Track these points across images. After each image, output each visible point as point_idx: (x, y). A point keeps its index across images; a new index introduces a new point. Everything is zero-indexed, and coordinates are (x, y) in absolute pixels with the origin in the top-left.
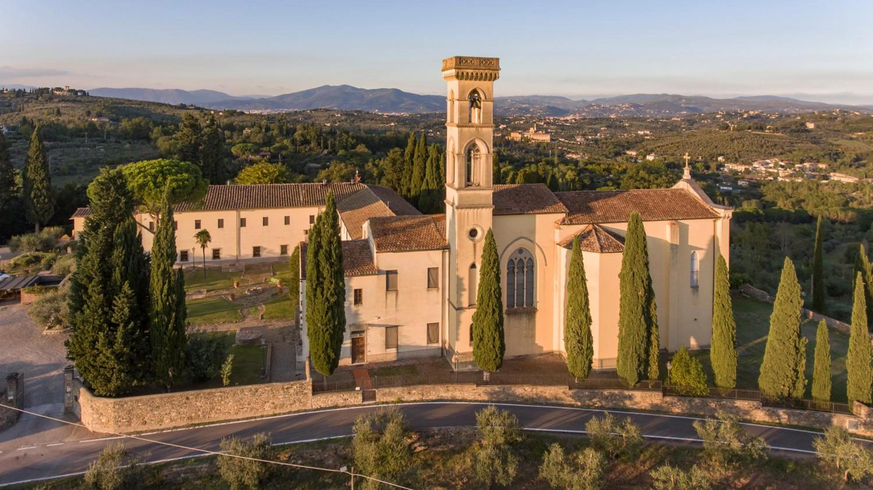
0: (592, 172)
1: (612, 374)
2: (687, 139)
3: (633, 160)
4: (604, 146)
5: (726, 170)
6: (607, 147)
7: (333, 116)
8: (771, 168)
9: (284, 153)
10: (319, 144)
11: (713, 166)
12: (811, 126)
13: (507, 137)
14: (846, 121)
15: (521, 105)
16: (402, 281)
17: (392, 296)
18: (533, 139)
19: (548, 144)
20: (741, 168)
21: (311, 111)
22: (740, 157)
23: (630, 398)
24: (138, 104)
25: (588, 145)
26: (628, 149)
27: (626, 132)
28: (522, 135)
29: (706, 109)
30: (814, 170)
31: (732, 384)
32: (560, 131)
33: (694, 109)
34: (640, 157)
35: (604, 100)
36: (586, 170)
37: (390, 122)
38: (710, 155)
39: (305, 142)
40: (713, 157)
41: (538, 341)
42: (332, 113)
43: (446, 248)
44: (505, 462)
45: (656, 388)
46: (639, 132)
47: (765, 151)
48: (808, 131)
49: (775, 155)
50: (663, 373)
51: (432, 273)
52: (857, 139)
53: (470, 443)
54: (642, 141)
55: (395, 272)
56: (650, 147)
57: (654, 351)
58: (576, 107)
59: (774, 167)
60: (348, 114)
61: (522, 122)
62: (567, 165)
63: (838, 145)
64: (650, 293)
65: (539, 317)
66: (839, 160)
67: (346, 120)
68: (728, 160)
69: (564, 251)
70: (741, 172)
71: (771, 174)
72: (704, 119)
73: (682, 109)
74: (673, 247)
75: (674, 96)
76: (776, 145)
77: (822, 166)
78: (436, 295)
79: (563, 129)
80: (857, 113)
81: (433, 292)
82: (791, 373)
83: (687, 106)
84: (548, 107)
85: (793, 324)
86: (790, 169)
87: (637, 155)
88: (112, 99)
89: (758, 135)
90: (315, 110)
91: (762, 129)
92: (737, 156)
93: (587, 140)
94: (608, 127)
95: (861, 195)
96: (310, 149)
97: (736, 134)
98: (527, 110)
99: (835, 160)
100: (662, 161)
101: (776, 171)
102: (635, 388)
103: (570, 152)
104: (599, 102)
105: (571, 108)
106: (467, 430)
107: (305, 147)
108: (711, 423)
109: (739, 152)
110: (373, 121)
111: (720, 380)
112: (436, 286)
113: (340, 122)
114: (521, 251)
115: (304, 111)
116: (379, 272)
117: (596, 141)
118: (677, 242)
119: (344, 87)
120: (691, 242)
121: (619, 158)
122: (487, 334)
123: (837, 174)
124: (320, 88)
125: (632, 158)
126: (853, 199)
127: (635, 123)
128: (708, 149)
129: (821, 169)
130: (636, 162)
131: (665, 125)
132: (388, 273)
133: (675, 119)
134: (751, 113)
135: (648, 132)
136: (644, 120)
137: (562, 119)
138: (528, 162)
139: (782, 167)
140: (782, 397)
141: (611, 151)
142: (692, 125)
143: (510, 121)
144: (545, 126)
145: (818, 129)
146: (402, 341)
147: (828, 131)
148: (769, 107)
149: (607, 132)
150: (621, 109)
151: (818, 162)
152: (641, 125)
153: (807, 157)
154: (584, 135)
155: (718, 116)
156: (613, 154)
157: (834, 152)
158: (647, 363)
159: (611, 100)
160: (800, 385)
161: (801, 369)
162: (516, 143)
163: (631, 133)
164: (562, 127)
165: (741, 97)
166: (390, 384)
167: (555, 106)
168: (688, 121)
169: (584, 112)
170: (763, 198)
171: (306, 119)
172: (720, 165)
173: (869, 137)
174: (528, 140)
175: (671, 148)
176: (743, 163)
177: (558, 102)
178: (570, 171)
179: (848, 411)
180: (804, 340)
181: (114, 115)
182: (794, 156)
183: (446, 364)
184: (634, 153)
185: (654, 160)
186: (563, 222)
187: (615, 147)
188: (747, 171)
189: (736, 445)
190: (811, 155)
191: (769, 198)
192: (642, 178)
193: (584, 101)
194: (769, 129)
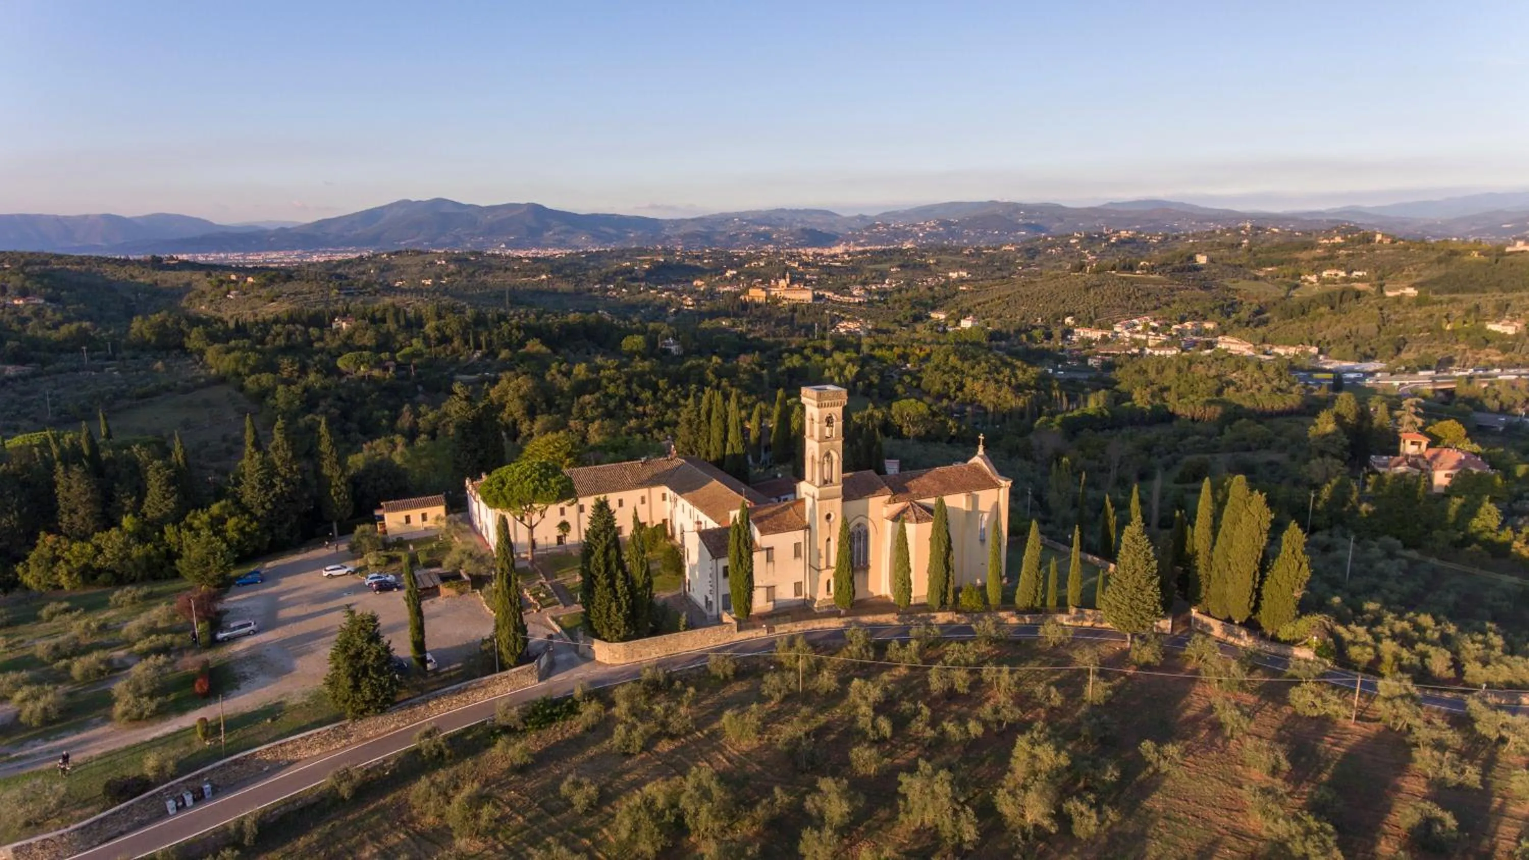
0: (881, 360)
1: (924, 605)
2: (1022, 289)
3: (940, 329)
4: (897, 305)
5: (1075, 338)
6: (901, 308)
7: (432, 263)
8: (1138, 332)
9: (415, 361)
10: (467, 342)
11: (1057, 332)
12: (1202, 260)
13: (742, 297)
14: (1254, 249)
15: (756, 227)
16: (777, 555)
17: (770, 565)
18: (784, 298)
19: (809, 306)
20: (1096, 335)
21: (389, 255)
22: (1096, 316)
23: (934, 617)
24: (78, 264)
25: (871, 303)
26: (934, 309)
27: (931, 275)
28: (768, 292)
29: (1056, 227)
30: (1197, 334)
31: (998, 602)
32: (825, 276)
33: (1038, 228)
34: (952, 322)
35: (896, 215)
36: (873, 357)
37: (539, 275)
38: (1054, 315)
39: (445, 340)
40: (1058, 318)
41: (871, 589)
42: (429, 258)
43: (808, 528)
44: (867, 651)
45: (951, 610)
46: (951, 274)
47: (1133, 304)
48: (1198, 269)
49: (1146, 311)
50: (956, 600)
51: (797, 546)
52: (1264, 279)
53: (841, 649)
54: (954, 295)
55: (772, 548)
56: (966, 305)
57: (951, 587)
58: (850, 229)
59: (1143, 332)
60: (459, 260)
61: (762, 264)
62: (844, 352)
63: (1237, 290)
64: (949, 549)
65: (872, 572)
66: (1233, 316)
67: (460, 272)
68: (1078, 321)
69: (889, 523)
70: (1096, 340)
71: (1136, 343)
72: (1052, 246)
73: (1018, 227)
74: (967, 513)
75: (1008, 205)
76: (1149, 294)
77: (1209, 325)
78: (800, 563)
79: (830, 274)
80: (1276, 230)
81: (798, 559)
82: (1033, 592)
83: (1028, 221)
84: (803, 230)
85: (1035, 562)
86: (1164, 333)
87: (947, 319)
88: (22, 255)
89: (1125, 278)
90: (396, 253)
91: (1131, 268)
92: (1092, 315)
93: (869, 292)
94: (900, 266)
95: (1242, 376)
96: (454, 351)
97: (1094, 279)
98: (767, 238)
99: (1229, 316)
100: (983, 329)
101: (1144, 337)
102: (939, 611)
103: (843, 319)
104: (888, 217)
105: (840, 229)
106: (839, 641)
107: (445, 349)
108: (981, 623)
109: (1096, 308)
110: (508, 273)
111: (991, 602)
112: (800, 556)
113: (448, 276)
114: (859, 525)
115: (375, 256)
116: (763, 549)
117: (883, 293)
118: (970, 509)
119: (439, 202)
120: (980, 508)
121: (919, 327)
122: (845, 585)
123: (1228, 339)
124: (391, 206)
125: (938, 324)
126: (1230, 383)
127: (944, 257)
128: (1052, 305)
129: (1207, 330)
130: (945, 331)
131: (991, 259)
132: (768, 549)
133: (1007, 248)
134: (1123, 233)
135: (964, 274)
136: (958, 251)
137: (826, 252)
138: (786, 351)
139: (1154, 329)
140: (1027, 608)
141: (908, 314)
142: (1033, 258)
143: (742, 261)
144: (801, 269)
145: (1212, 265)
146: (777, 597)
147: (1224, 268)
148: (1151, 221)
149: (899, 275)
150: (923, 229)
151: (1205, 319)
152: (954, 262)
153: (1190, 313)
154: (864, 284)
155: (1073, 241)
156: (909, 319)
157: (1229, 302)
158: (946, 594)
159: (905, 214)
160: (1039, 599)
161: (1039, 589)
162: (758, 306)
163: (937, 277)
164: (829, 270)
165: (1111, 204)
166: (786, 622)
167: (814, 227)
168: (1028, 250)
169: (862, 236)
170: (1117, 387)
171: (382, 271)
172: (1068, 331)
173: (1281, 275)
174: (776, 300)
175: (997, 305)
176: (1101, 327)
177: (819, 221)
178: (850, 364)
179: (1066, 612)
180: (1043, 571)
181: (49, 290)
182: (1172, 312)
183: (810, 610)
184: (942, 316)
185: (971, 329)
186: (889, 502)
187: (913, 307)
188: (1105, 340)
189: (993, 632)
190: (1196, 308)
191: (1123, 387)
192: (953, 368)
193: (862, 218)
194: (1142, 268)
